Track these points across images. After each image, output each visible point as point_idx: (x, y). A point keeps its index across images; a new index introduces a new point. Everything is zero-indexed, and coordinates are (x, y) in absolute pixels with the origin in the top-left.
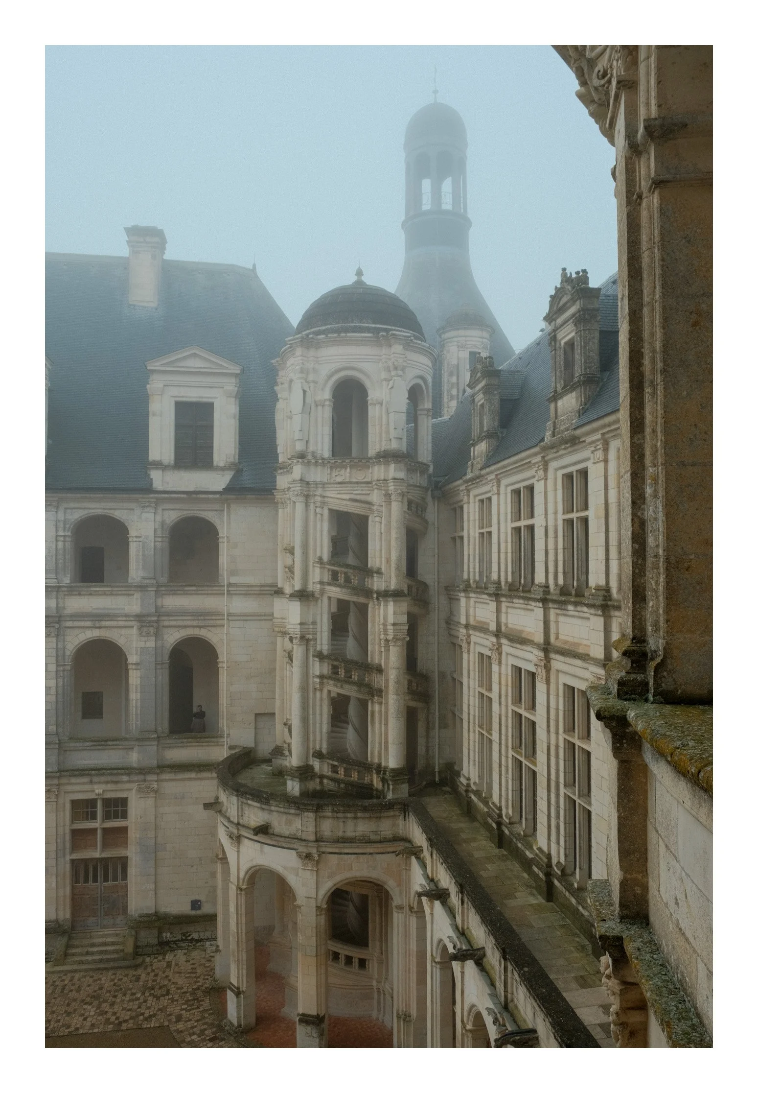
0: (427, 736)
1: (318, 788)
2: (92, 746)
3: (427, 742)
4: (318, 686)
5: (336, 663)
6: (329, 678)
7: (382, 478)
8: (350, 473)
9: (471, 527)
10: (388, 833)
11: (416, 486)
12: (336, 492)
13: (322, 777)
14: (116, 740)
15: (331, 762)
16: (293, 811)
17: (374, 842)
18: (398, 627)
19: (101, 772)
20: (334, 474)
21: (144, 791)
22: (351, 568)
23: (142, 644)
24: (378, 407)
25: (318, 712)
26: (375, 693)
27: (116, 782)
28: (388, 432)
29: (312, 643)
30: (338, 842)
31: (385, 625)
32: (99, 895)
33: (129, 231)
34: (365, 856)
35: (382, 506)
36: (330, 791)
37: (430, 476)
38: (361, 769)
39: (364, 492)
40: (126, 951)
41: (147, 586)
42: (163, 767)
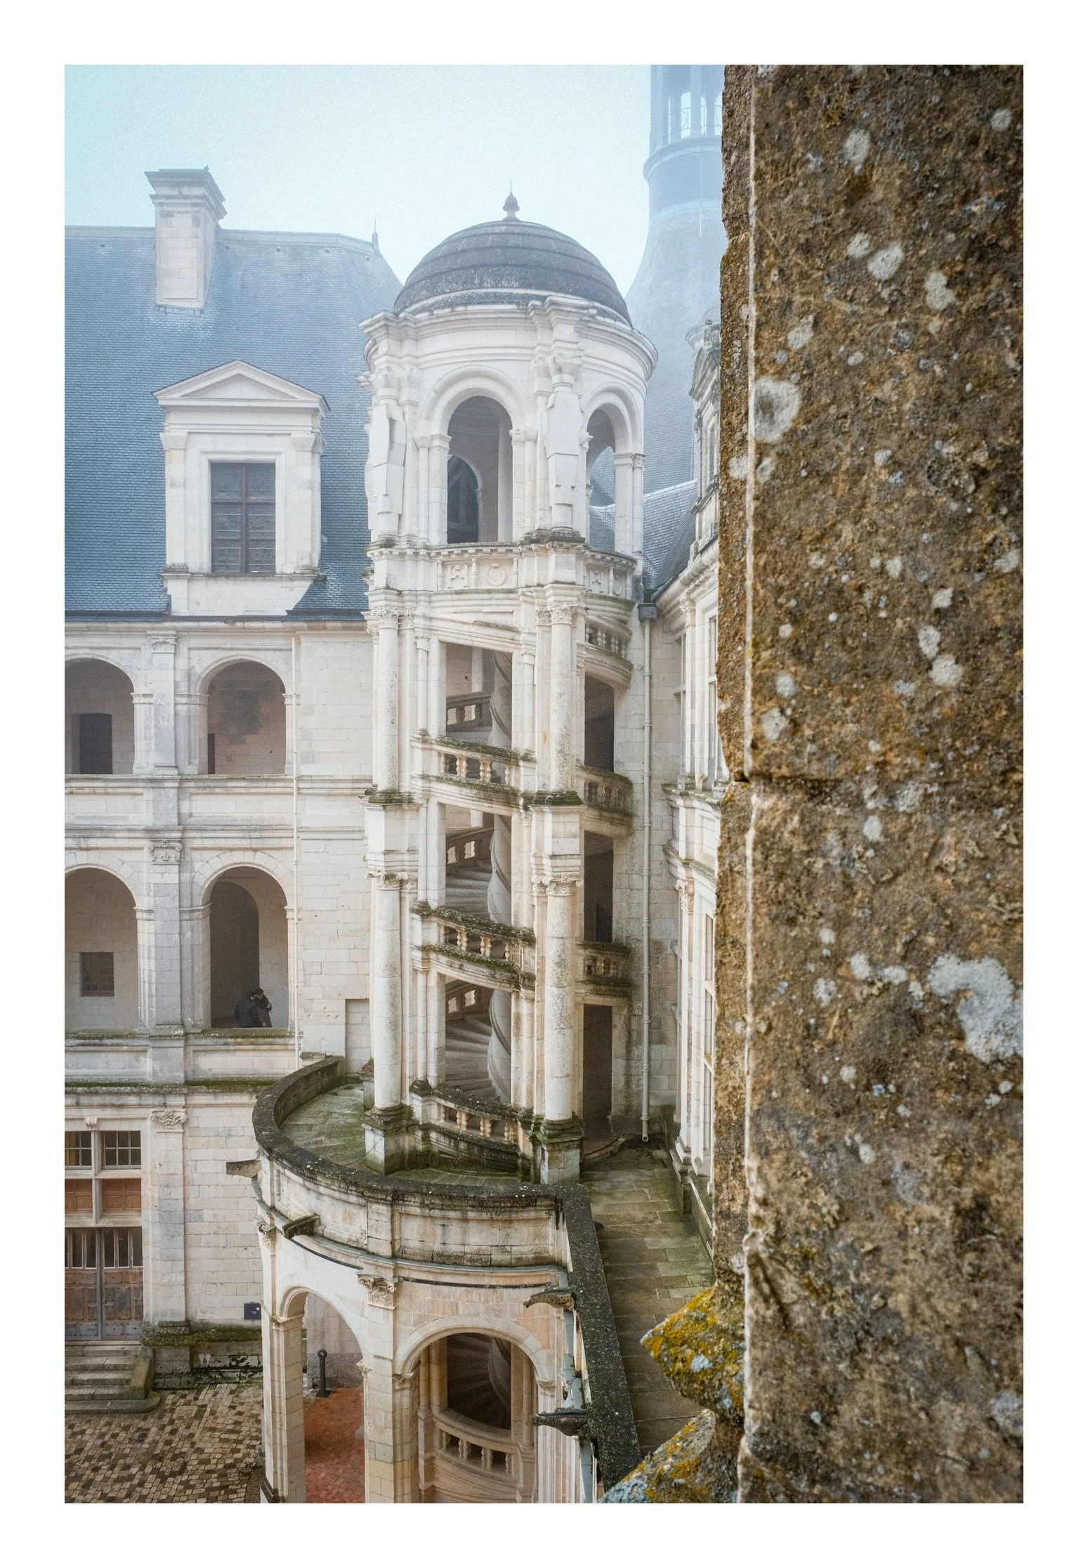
0: (628, 1057)
1: (420, 1147)
2: (78, 1045)
3: (628, 1067)
4: (419, 966)
5: (452, 925)
6: (441, 951)
7: (535, 583)
8: (477, 574)
9: (697, 672)
10: (526, 1249)
11: (605, 598)
12: (453, 610)
13: (427, 1128)
14: (117, 1037)
15: (443, 1102)
16: (353, 1199)
17: (500, 1266)
18: (559, 862)
19: (92, 1089)
20: (448, 578)
21: (165, 1122)
22: (478, 751)
23: (157, 879)
24: (529, 445)
25: (420, 1012)
26: (521, 981)
27: (121, 1106)
28: (546, 494)
29: (408, 886)
30: (432, 1262)
31: (538, 857)
32: (98, 1286)
33: (156, 178)
34: (481, 1291)
35: (534, 634)
36: (442, 1152)
37: (636, 581)
38: (495, 1117)
39: (502, 609)
40: (133, 1384)
41: (162, 780)
42: (194, 1084)
